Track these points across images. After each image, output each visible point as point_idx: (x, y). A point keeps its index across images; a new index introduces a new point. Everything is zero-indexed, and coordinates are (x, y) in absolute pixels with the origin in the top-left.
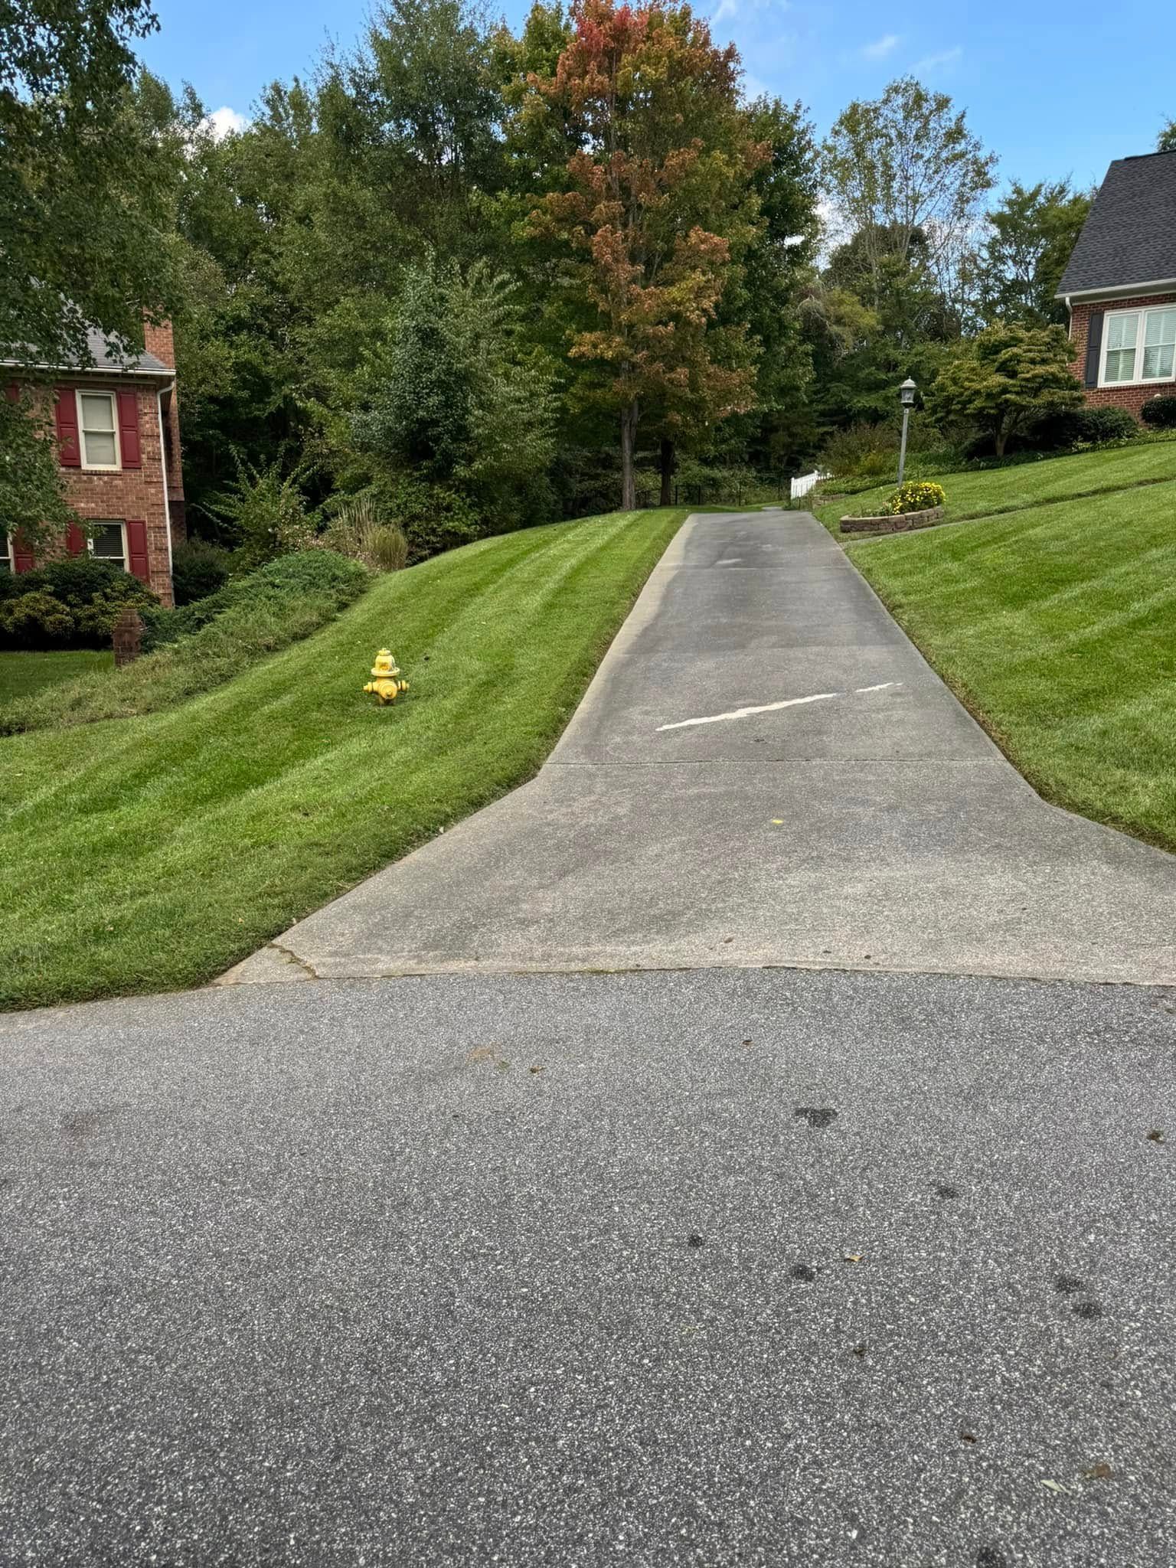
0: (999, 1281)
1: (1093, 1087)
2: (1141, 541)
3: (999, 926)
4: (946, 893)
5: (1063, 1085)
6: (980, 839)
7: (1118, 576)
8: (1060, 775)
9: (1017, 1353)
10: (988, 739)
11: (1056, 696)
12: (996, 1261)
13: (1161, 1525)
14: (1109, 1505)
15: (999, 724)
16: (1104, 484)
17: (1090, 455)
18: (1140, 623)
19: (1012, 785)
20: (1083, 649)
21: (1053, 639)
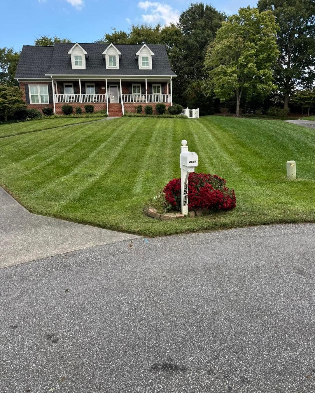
0: (32, 344)
1: (51, 284)
2: (47, 143)
3: (22, 249)
4: (6, 244)
5: (44, 286)
6: (14, 227)
7: (43, 152)
8: (34, 206)
9: (39, 361)
10: (14, 199)
11: (31, 185)
12: (31, 339)
13: (78, 384)
14: (66, 386)
15: (16, 194)
16: (36, 129)
17: (31, 121)
18: (49, 164)
19: (22, 210)
20: (36, 172)
21: (28, 170)
